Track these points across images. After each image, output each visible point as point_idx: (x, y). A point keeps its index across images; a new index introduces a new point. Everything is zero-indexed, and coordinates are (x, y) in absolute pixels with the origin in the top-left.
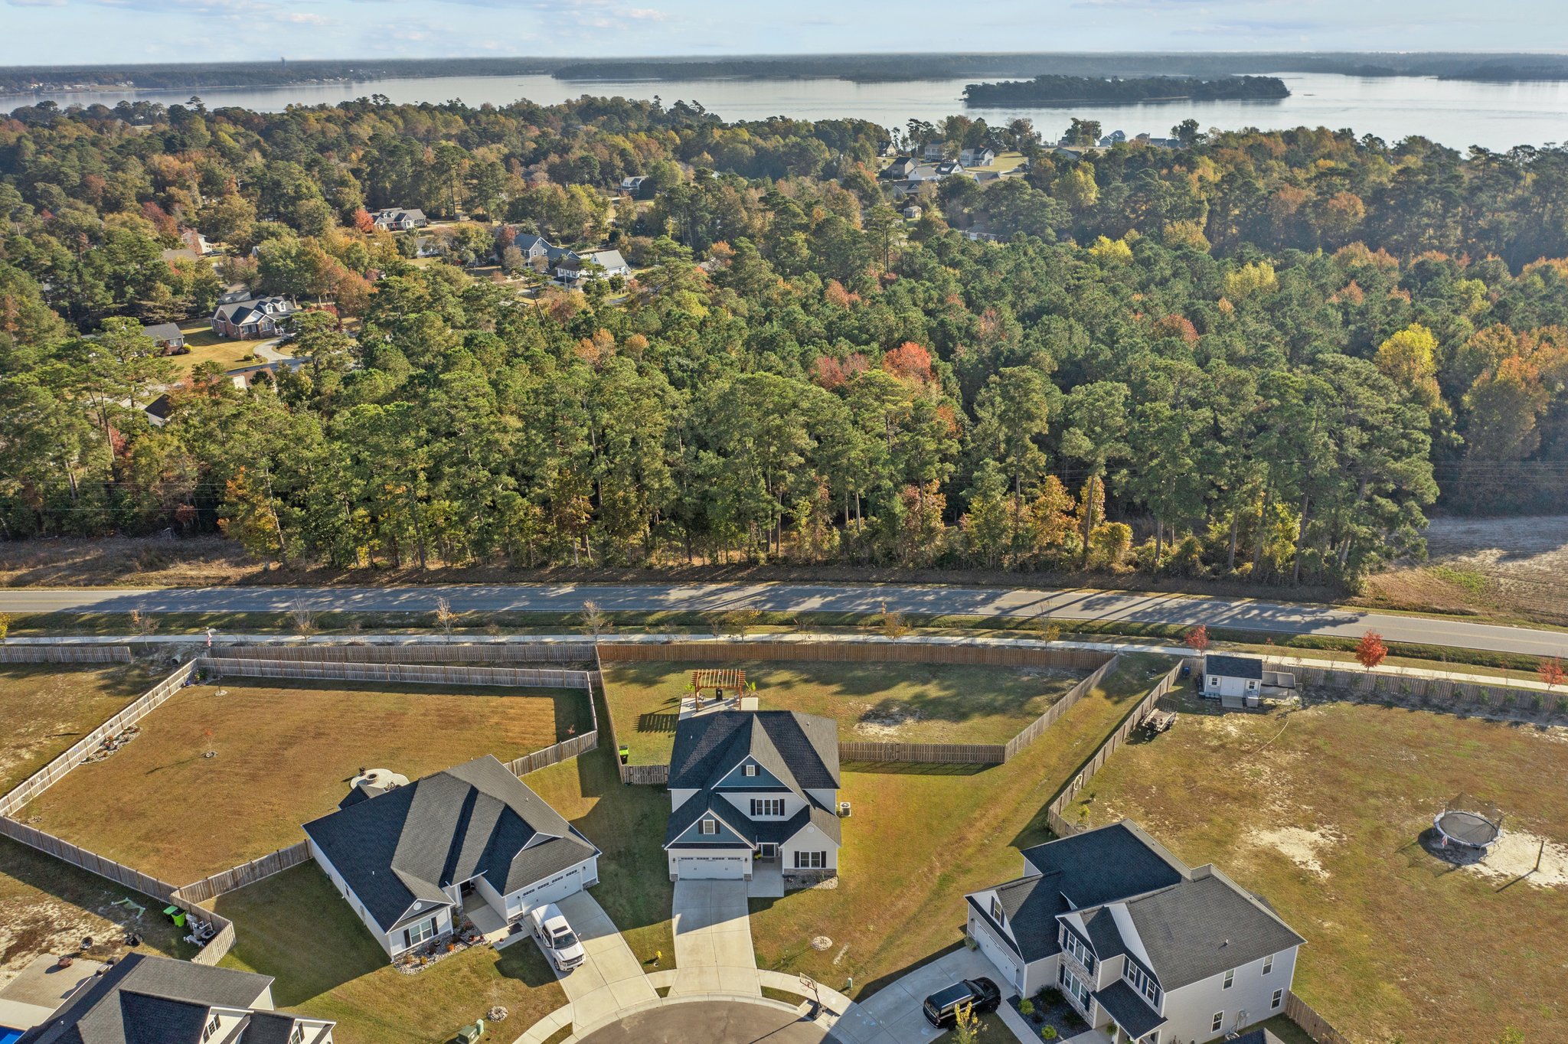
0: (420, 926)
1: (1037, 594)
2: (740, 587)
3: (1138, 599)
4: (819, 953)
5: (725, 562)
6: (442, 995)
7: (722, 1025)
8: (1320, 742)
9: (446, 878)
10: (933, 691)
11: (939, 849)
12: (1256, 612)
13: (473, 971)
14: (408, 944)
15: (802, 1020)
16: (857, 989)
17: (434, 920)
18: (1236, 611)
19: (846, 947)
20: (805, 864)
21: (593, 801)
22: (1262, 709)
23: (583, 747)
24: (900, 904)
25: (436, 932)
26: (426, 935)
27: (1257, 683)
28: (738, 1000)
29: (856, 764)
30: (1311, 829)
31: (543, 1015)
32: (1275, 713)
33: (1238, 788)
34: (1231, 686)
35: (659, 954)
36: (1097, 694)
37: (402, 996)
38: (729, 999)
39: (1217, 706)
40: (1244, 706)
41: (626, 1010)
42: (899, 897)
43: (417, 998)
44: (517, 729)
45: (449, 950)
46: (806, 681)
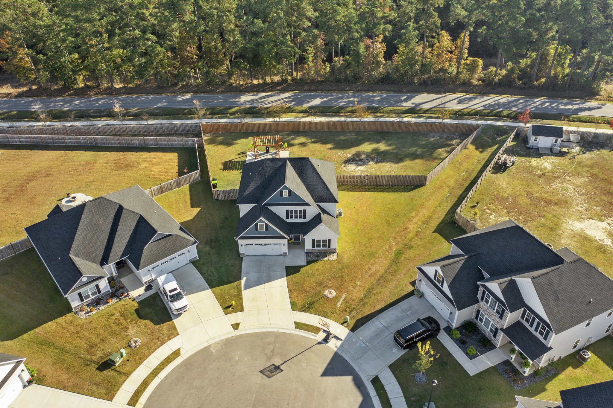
0: (89, 290)
1: (433, 96)
2: (278, 94)
3: (486, 98)
4: (328, 300)
5: (270, 81)
6: (102, 331)
7: (271, 347)
8: (595, 171)
9: (104, 261)
10: (382, 147)
11: (394, 235)
12: (548, 104)
13: (122, 315)
14: (82, 300)
15: (320, 343)
16: (352, 323)
17: (97, 286)
18: (538, 103)
19: (344, 296)
20: (319, 246)
21: (197, 210)
22: (561, 154)
23: (192, 179)
24: (374, 268)
25: (99, 292)
26: (93, 294)
27: (559, 140)
28: (281, 330)
29: (344, 187)
30: (602, 221)
31: (163, 343)
32: (568, 156)
33: (556, 197)
34: (544, 142)
35: (234, 303)
36: (471, 147)
37: (78, 332)
38: (276, 330)
39: (537, 153)
40: (551, 152)
41: (213, 339)
42: (373, 264)
43: (86, 333)
44: (157, 170)
45: (108, 303)
46: (314, 142)
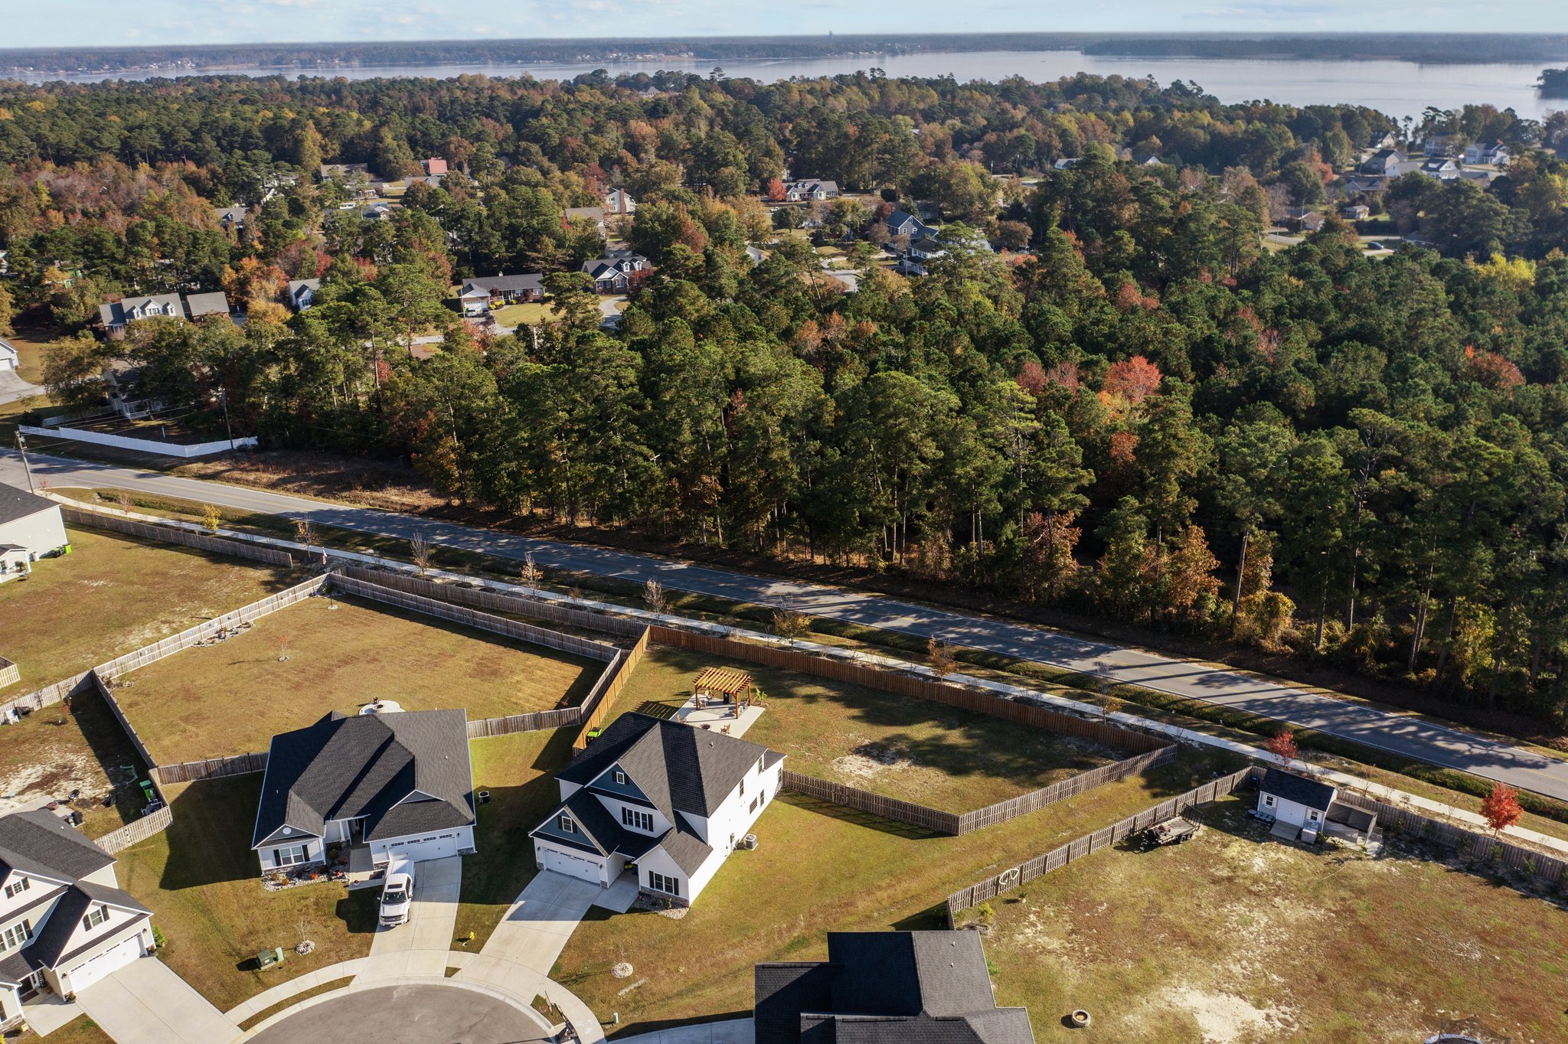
0: (291, 849)
4: (613, 979)
5: (845, 564)
6: (277, 916)
7: (475, 1019)
8: (1360, 905)
10: (955, 737)
12: (1412, 729)
13: (316, 903)
14: (278, 863)
15: (547, 1040)
16: (619, 1024)
17: (305, 848)
18: (1387, 723)
19: (641, 982)
22: (1318, 846)
25: (307, 859)
27: (1321, 816)
28: (508, 1001)
30: (1259, 1005)
31: (340, 960)
32: (1334, 855)
33: (1207, 932)
34: (1290, 811)
35: (472, 935)
37: (248, 908)
38: (500, 997)
39: (1261, 830)
40: (1296, 839)
41: (408, 979)
43: (257, 913)
45: (311, 878)
